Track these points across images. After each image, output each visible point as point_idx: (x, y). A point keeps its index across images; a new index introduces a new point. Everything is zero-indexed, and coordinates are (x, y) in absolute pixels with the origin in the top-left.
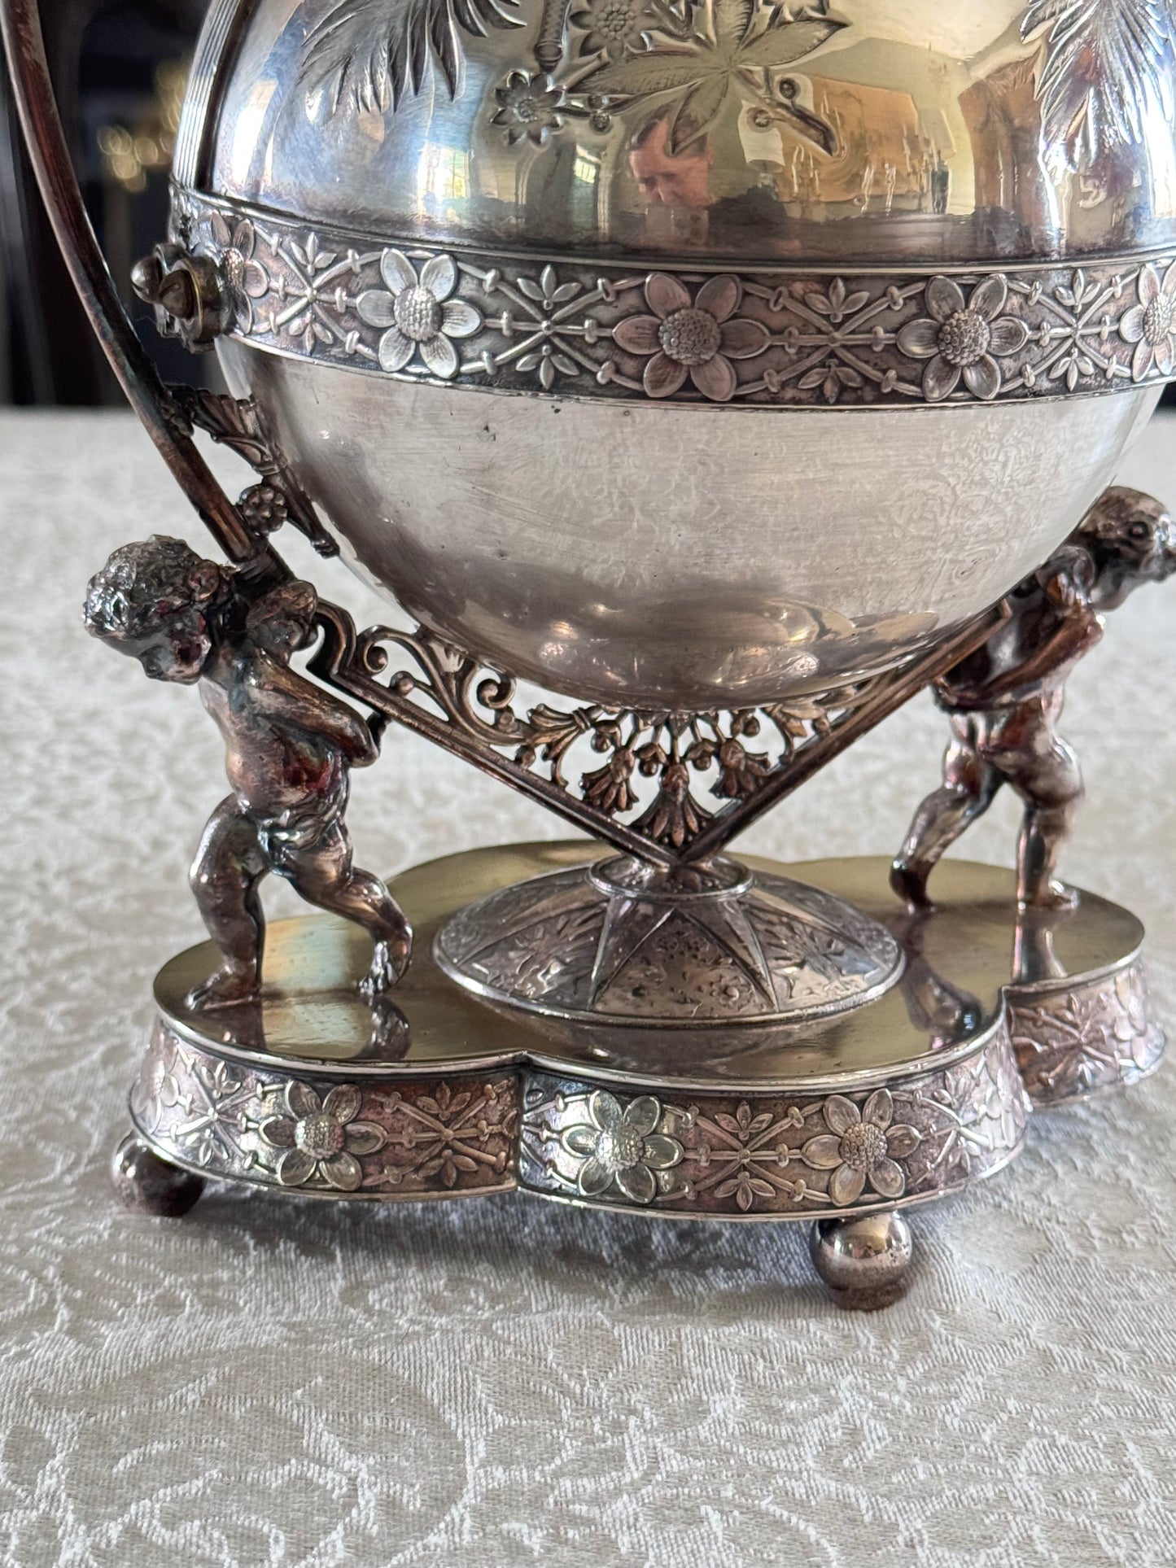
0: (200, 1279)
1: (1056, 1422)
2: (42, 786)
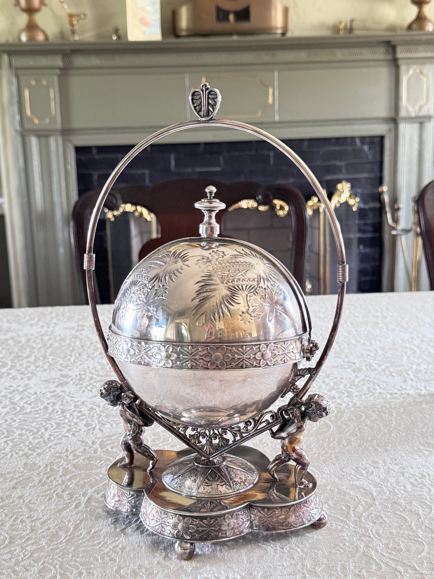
0: (88, 568)
2: (70, 426)
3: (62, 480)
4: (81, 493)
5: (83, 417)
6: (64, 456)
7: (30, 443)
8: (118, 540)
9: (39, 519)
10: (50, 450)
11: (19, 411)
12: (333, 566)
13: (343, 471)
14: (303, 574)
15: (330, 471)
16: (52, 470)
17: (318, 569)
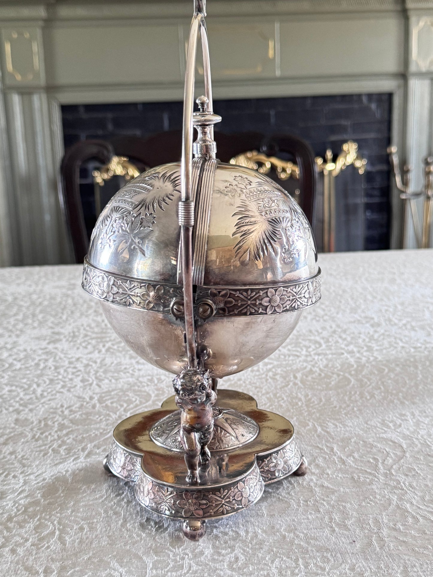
0: (90, 522)
1: (284, 554)
2: (64, 382)
3: (58, 436)
4: (80, 448)
5: (79, 373)
6: (59, 411)
7: (21, 399)
8: (123, 493)
9: (33, 473)
10: (43, 406)
11: (8, 368)
12: (364, 520)
13: (367, 424)
14: (331, 527)
15: (353, 424)
16: (46, 425)
17: (349, 523)
